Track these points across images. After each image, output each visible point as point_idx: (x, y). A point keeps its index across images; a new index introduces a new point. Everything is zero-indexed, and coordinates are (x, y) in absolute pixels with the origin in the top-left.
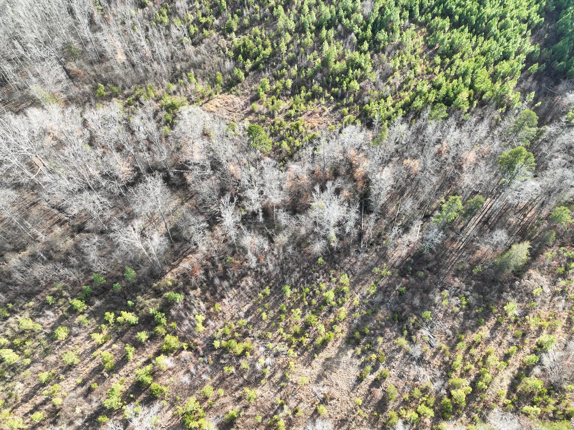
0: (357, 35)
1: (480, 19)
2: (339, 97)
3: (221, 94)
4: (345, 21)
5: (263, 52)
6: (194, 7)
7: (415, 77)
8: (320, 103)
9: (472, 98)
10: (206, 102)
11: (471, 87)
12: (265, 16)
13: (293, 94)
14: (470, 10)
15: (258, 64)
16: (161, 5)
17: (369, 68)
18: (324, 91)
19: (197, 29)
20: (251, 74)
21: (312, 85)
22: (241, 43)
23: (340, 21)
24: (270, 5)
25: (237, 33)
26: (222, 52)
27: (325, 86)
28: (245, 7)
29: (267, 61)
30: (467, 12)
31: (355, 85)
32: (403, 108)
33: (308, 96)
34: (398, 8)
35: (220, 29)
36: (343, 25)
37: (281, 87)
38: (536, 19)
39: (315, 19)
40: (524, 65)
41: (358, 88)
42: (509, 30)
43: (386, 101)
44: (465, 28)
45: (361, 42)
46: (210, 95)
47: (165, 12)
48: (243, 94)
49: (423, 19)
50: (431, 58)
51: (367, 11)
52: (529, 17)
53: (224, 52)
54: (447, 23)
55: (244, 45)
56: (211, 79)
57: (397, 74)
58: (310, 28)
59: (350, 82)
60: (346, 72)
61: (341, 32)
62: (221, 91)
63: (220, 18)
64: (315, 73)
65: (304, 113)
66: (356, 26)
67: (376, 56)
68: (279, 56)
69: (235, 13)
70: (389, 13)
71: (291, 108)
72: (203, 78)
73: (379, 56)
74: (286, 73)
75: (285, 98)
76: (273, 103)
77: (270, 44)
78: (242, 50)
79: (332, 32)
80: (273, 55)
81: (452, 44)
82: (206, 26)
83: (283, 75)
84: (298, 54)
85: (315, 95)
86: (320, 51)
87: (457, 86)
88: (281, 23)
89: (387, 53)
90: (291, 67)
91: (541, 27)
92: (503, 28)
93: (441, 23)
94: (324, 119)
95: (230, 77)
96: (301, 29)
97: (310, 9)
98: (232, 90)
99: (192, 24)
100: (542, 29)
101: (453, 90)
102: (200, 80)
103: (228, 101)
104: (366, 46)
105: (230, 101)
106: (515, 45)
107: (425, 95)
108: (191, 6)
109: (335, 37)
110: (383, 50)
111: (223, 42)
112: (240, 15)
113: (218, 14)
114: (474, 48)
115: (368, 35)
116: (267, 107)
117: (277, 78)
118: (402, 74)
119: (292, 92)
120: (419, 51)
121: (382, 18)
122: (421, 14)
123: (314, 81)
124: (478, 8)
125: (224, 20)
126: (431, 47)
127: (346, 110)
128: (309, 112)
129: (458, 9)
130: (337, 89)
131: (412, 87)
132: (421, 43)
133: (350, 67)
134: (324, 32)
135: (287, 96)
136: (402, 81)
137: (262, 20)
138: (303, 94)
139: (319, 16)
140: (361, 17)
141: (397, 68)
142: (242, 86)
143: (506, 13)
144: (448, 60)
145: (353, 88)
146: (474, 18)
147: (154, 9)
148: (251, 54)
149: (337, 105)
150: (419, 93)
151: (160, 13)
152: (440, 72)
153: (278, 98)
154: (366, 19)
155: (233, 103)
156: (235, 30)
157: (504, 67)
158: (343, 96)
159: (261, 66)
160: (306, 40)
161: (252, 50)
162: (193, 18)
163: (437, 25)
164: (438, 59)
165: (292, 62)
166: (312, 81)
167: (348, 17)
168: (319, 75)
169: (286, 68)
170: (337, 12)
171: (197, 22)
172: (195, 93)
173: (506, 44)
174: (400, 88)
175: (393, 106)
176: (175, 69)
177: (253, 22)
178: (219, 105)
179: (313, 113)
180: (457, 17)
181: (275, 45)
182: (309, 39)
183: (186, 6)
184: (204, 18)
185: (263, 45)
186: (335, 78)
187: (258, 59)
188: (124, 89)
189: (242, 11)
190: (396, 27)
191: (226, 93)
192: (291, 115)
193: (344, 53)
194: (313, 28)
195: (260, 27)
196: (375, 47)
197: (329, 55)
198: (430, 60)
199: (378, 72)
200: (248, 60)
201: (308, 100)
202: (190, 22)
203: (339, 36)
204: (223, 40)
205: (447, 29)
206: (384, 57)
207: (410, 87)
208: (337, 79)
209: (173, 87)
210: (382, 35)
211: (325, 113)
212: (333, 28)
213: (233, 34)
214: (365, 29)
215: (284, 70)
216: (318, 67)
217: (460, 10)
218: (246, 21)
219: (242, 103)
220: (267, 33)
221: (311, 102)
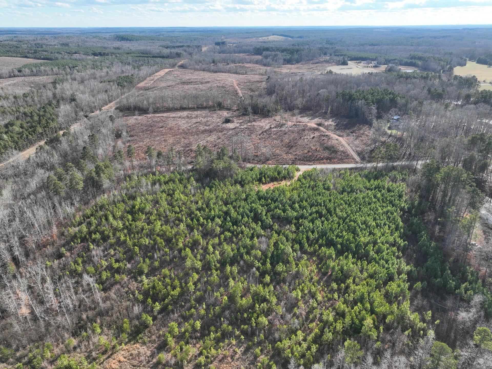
0: (258, 269)
1: (358, 246)
2: (250, 335)
3: (126, 344)
4: (246, 257)
5: (172, 293)
6: (109, 254)
7: (318, 304)
8: (231, 343)
9: (376, 323)
10: (109, 357)
11: (372, 312)
12: (175, 257)
13: (203, 336)
14: (348, 240)
15: (167, 305)
16: (78, 255)
17: (274, 300)
18: (233, 329)
19: (109, 275)
20: (160, 316)
21: (221, 324)
22: (151, 284)
23: (242, 257)
24: (179, 247)
25: (147, 276)
26: (131, 296)
27: (234, 323)
28: (156, 250)
29: (175, 302)
30: (346, 242)
31: (264, 320)
32: (315, 341)
33: (218, 337)
34: (289, 243)
35: (132, 272)
36: (244, 261)
37: (190, 330)
38: (402, 243)
39: (219, 257)
40: (409, 283)
41: (267, 323)
42: (384, 253)
43: (296, 335)
44: (348, 254)
45: (263, 274)
46: (114, 347)
47: (80, 261)
48: (150, 342)
49: (312, 249)
50: (328, 284)
51: (264, 247)
52: (395, 241)
53: (134, 295)
54: (332, 251)
55: (154, 287)
56: (117, 328)
57: (301, 304)
58: (215, 266)
59: (258, 317)
60: (252, 307)
61: (243, 266)
62: (127, 340)
63: (133, 262)
64: (223, 310)
65: (215, 359)
66: (256, 261)
67: (278, 287)
68: (188, 295)
69: (147, 257)
70: (283, 247)
71: (201, 354)
72: (109, 327)
73: (281, 287)
74: (195, 313)
75: (195, 341)
76: (181, 349)
77: (178, 284)
78: (151, 293)
79: (235, 269)
80: (181, 294)
81: (342, 270)
82: (118, 271)
83: (191, 315)
84: (205, 292)
85: (225, 335)
86: (226, 286)
87: (359, 312)
88: (188, 263)
89: (287, 284)
90: (199, 306)
91: (407, 249)
92: (379, 252)
93: (328, 252)
94: (237, 363)
95: (137, 323)
96: (207, 267)
97: (214, 248)
98: (138, 338)
99: (105, 270)
100: (409, 250)
101: (357, 316)
102: (105, 329)
103: (133, 352)
104: (268, 279)
105: (135, 352)
106: (394, 266)
107: (332, 325)
108: (106, 253)
109: (238, 273)
110: (284, 281)
111: (134, 285)
112: (151, 258)
113: (130, 259)
114: (361, 272)
115: (268, 269)
116: (175, 356)
117: (186, 319)
118: (306, 303)
119: (201, 333)
120: (316, 278)
121: (277, 252)
122: (310, 246)
123: (222, 319)
124: (354, 237)
125: (136, 264)
126: (325, 274)
127: (258, 350)
128: (220, 357)
129: (338, 239)
130: (246, 327)
131: (318, 316)
132: (315, 271)
133: (256, 302)
134: (228, 268)
135: (196, 338)
136: (307, 311)
137: (171, 260)
138: (212, 335)
139: (222, 254)
140: (260, 253)
141: (300, 298)
142: (150, 332)
143: (376, 240)
144: (343, 285)
145: (262, 323)
146: (353, 245)
147: (70, 259)
148: (160, 295)
149: (248, 345)
150: (326, 324)
151: (76, 262)
152: (339, 297)
153: (187, 343)
154: (264, 253)
155: (139, 354)
156: (146, 271)
157: (393, 287)
158: (253, 334)
159: (170, 307)
160: (212, 278)
161: (161, 292)
162: (106, 264)
163: (325, 254)
164: (334, 285)
165: (199, 301)
166: (220, 319)
167: (248, 253)
168: (227, 312)
169: (194, 308)
170: (238, 249)
171: (110, 268)
172: (97, 347)
173: (386, 266)
174: (307, 318)
175: (305, 340)
176: (80, 319)
177: (163, 264)
178: (122, 359)
179: (225, 357)
180: (339, 246)
181: (184, 285)
182: (215, 277)
183: (102, 254)
184: (117, 264)
185: (171, 286)
186: (243, 314)
187: (166, 301)
188: (17, 350)
189: (153, 254)
190: (291, 259)
191: (132, 342)
192: (201, 363)
193: (249, 286)
194: (218, 265)
195: (169, 268)
196: (276, 278)
197: (234, 291)
198: (328, 286)
199: (282, 303)
200: (157, 303)
201: (218, 341)
202: (103, 268)
203: (242, 272)
204: (134, 282)
205: (334, 256)
206: (286, 287)
207: (316, 316)
208: (245, 315)
209: (74, 342)
210: (280, 268)
211: (237, 356)
212: (236, 264)
213: (144, 277)
214: (264, 264)
215: (193, 310)
216: (225, 304)
217: (340, 240)
218: (156, 264)
219: (149, 353)
220: (176, 273)
221: (221, 344)
